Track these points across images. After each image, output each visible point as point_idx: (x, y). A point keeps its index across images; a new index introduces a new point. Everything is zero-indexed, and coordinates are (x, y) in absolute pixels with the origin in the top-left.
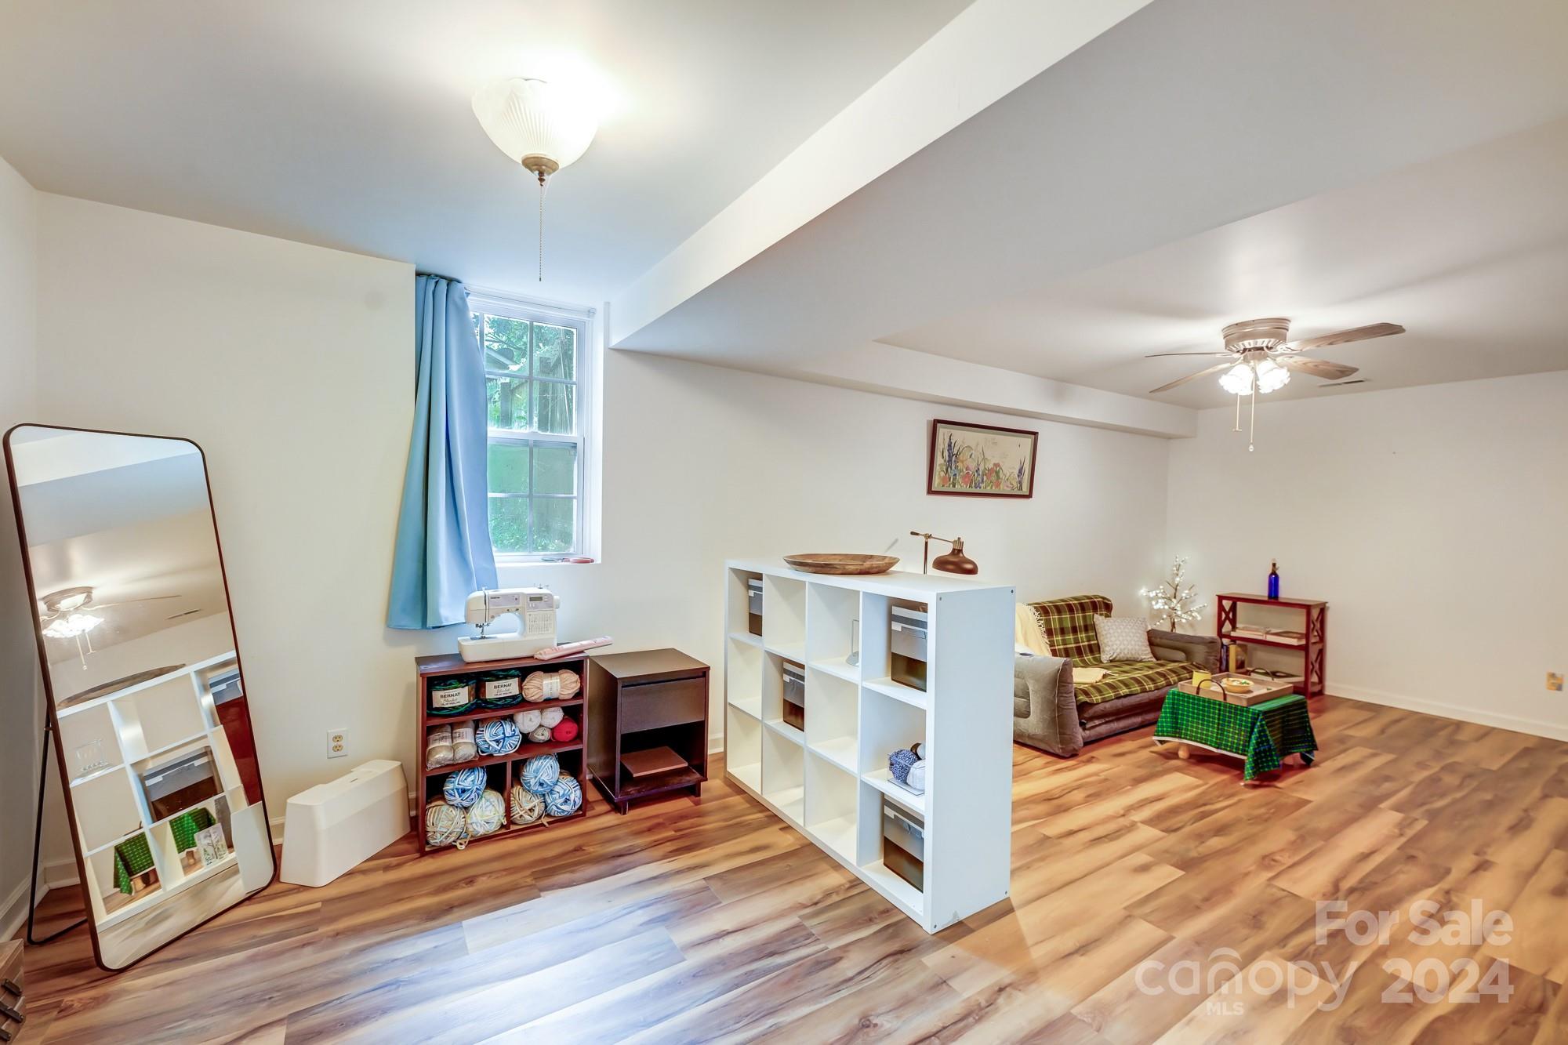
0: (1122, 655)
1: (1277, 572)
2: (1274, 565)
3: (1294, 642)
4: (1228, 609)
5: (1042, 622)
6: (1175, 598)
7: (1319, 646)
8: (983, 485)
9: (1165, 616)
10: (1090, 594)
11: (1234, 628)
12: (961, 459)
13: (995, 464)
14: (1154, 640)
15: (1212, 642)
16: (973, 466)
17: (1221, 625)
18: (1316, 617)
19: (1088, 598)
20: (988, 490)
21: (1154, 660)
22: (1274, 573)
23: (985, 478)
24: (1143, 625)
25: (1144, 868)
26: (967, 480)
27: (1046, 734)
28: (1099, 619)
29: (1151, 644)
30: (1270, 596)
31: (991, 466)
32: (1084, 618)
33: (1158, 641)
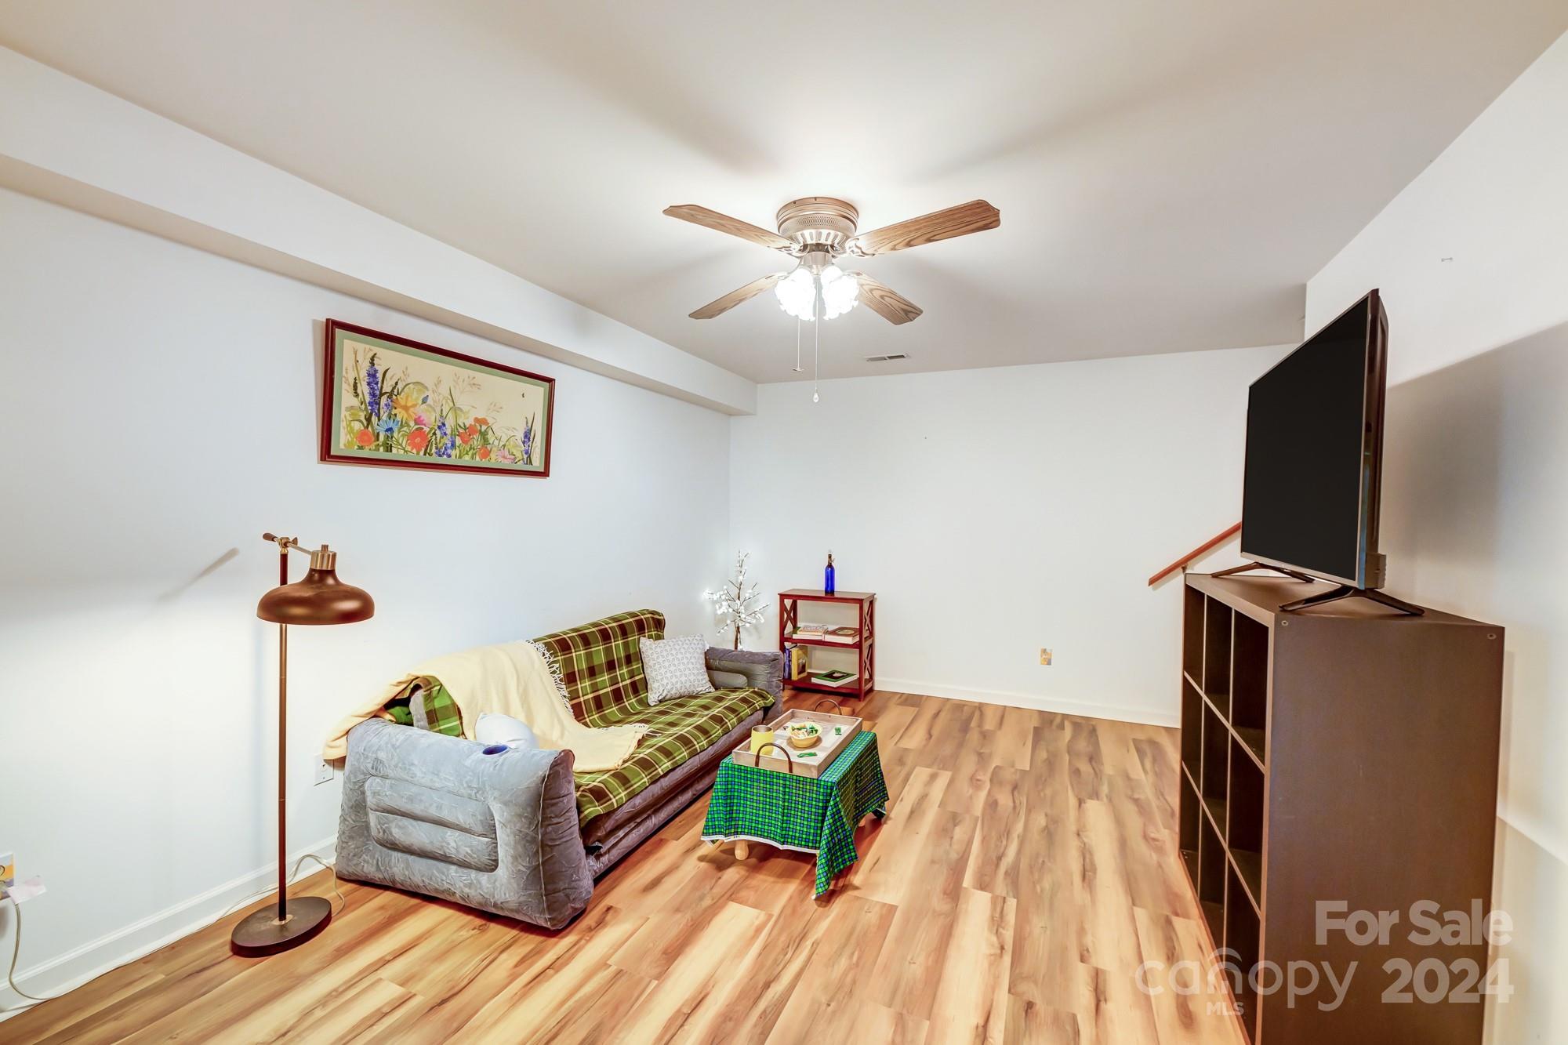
0: (673, 692)
1: (833, 564)
2: (830, 556)
3: (849, 641)
4: (790, 606)
5: (557, 665)
6: (739, 598)
7: (869, 642)
8: (454, 453)
9: (729, 622)
10: (635, 609)
11: (795, 628)
12: (402, 402)
13: (477, 420)
14: (713, 662)
15: (775, 659)
16: (431, 419)
17: (783, 627)
18: (866, 607)
19: (633, 615)
20: (467, 460)
21: (713, 690)
22: (830, 566)
23: (458, 441)
24: (700, 646)
26: (418, 440)
27: (522, 899)
28: (646, 645)
29: (709, 668)
30: (826, 592)
31: (469, 422)
32: (626, 645)
33: (717, 663)
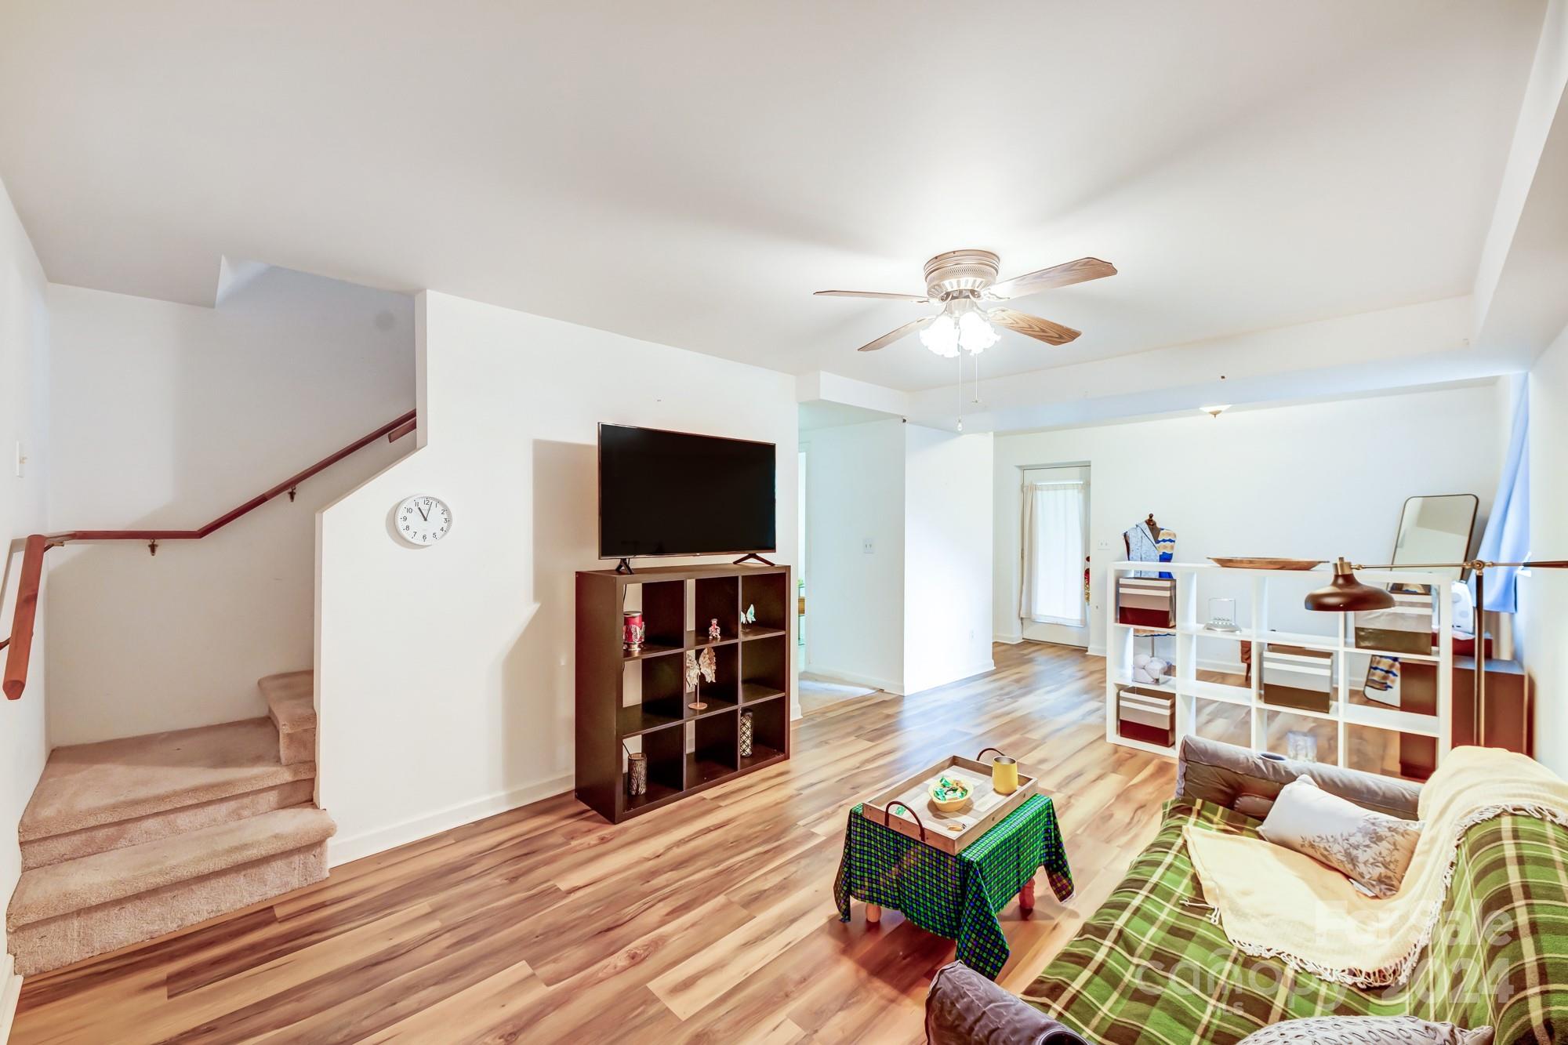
25: (1043, 761)
